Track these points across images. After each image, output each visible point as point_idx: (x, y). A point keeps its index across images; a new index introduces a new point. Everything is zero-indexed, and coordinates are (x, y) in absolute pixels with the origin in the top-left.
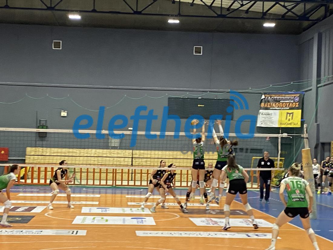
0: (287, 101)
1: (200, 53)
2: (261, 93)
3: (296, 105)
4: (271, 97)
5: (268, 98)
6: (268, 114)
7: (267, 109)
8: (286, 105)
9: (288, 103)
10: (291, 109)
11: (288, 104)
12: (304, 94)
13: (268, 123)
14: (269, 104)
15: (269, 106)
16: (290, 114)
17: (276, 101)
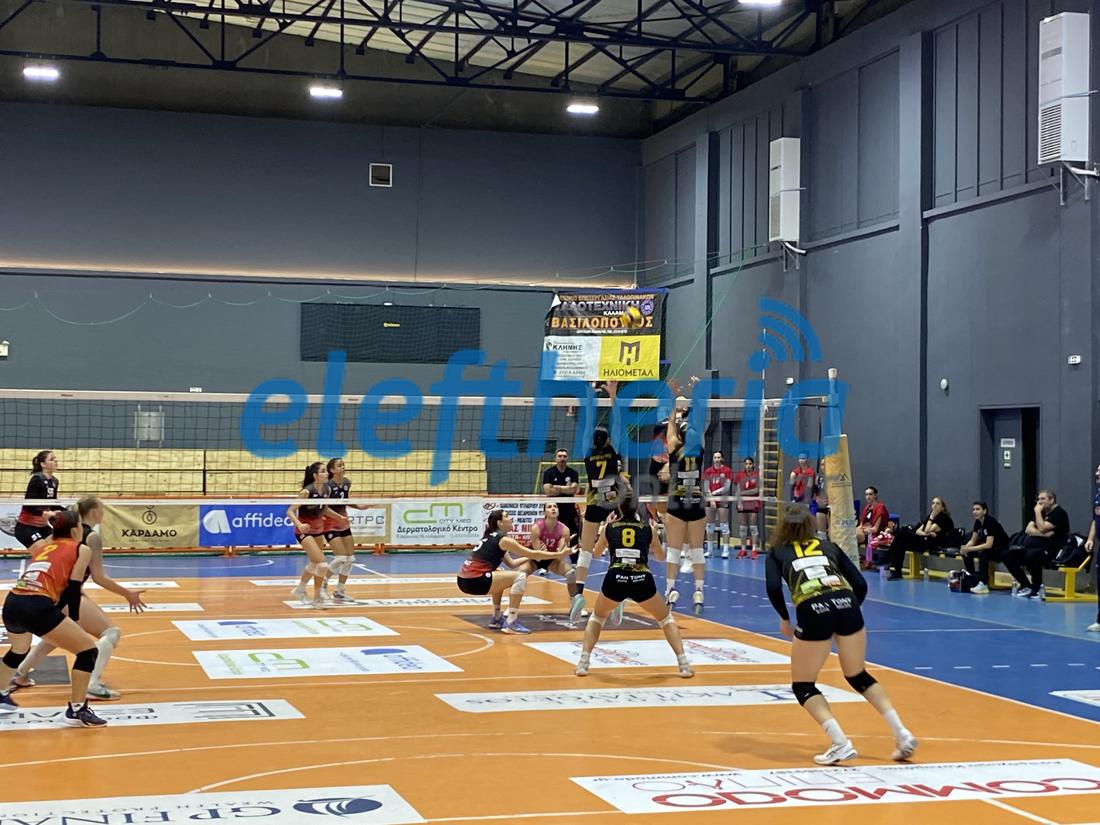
1: (386, 181)
3: (646, 322)
4: (577, 302)
5: (569, 303)
7: (568, 333)
8: (619, 321)
12: (666, 295)
13: (572, 371)
14: (572, 320)
15: (571, 326)
16: (630, 346)
17: (592, 312)
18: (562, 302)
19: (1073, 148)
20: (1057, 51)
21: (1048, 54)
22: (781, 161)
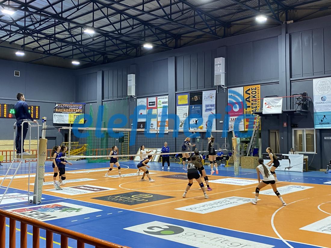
0: (74, 108)
1: (18, 75)
2: (56, 103)
3: (80, 111)
4: (62, 106)
5: (60, 106)
6: (61, 116)
9: (74, 109)
10: (77, 113)
11: (74, 111)
12: (85, 105)
13: (61, 121)
14: (61, 110)
15: (61, 111)
16: (76, 116)
17: (66, 108)
18: (58, 105)
19: (223, 83)
20: (220, 64)
21: (217, 65)
22: (132, 79)
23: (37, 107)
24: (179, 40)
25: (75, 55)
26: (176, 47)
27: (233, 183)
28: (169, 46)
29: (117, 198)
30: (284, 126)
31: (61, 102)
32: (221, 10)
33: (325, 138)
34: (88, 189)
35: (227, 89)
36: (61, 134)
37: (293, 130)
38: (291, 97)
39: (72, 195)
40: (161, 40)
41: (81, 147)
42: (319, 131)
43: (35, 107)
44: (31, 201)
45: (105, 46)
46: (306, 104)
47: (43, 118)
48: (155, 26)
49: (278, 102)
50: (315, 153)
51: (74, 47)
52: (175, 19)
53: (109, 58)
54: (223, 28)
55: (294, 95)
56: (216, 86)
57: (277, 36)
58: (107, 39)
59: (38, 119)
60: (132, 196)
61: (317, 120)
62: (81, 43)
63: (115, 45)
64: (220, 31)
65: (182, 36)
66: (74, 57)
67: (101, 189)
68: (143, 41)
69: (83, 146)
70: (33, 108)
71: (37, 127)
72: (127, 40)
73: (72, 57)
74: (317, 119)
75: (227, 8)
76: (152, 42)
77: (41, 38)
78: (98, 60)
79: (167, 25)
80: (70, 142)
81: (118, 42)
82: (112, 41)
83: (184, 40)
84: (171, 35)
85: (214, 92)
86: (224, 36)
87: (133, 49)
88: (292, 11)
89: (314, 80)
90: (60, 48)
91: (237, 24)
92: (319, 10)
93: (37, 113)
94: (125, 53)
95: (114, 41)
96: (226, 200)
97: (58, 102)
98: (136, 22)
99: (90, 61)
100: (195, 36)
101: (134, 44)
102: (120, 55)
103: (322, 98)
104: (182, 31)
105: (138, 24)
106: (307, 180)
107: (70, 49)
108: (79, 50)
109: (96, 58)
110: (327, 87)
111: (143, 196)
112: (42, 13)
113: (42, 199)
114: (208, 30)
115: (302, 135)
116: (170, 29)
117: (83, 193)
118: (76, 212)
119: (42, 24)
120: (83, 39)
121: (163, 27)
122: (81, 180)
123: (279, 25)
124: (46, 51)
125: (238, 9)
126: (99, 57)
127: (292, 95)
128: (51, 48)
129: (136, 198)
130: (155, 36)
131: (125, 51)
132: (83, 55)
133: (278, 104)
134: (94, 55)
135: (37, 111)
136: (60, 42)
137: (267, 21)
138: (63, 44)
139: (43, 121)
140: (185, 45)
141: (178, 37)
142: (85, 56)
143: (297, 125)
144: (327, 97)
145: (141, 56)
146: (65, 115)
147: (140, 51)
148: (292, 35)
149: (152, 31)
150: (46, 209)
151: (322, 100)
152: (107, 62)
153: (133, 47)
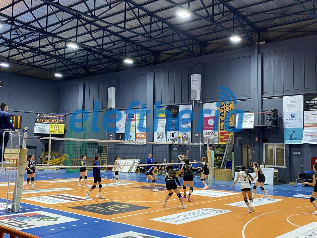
0: (55, 119)
1: (2, 86)
2: (37, 114)
3: (61, 121)
4: (44, 116)
5: (42, 116)
6: (42, 126)
7: (41, 123)
8: (54, 121)
10: (58, 123)
11: (55, 121)
12: (66, 116)
13: (42, 131)
14: (42, 120)
16: (57, 126)
17: (47, 118)
19: (198, 98)
20: (196, 81)
21: (194, 81)
22: (112, 92)
23: (19, 117)
24: (158, 57)
25: (58, 68)
26: (155, 63)
27: (207, 194)
28: (149, 61)
29: (94, 208)
30: (256, 141)
31: (42, 113)
32: (198, 30)
33: (294, 153)
34: (66, 198)
35: (202, 104)
36: (41, 144)
37: (264, 144)
38: (262, 113)
39: (50, 204)
40: (141, 56)
41: (61, 157)
42: (288, 145)
43: (17, 117)
44: (9, 210)
45: (88, 60)
46: (277, 120)
47: (24, 128)
48: (136, 43)
49: (250, 118)
50: (284, 167)
51: (58, 60)
52: (155, 37)
53: (90, 72)
54: (200, 47)
55: (265, 111)
56: (192, 101)
57: (250, 56)
58: (89, 53)
59: (20, 128)
60: (109, 206)
61: (286, 136)
62: (64, 57)
63: (96, 59)
64: (197, 49)
65: (161, 53)
66: (57, 69)
67: (79, 199)
68: (123, 57)
69: (62, 156)
70: (15, 118)
71: (19, 137)
72: (108, 55)
73: (55, 69)
74: (287, 134)
75: (204, 28)
76: (132, 58)
77: (26, 51)
78: (80, 73)
79: (147, 42)
80: (50, 152)
81: (100, 57)
82: (94, 56)
83: (163, 57)
84: (150, 51)
85: (190, 107)
86: (201, 54)
87: (114, 64)
88: (264, 32)
89: (284, 98)
90: (43, 61)
91: (212, 43)
92: (289, 32)
93: (19, 123)
94: (107, 67)
95: (96, 55)
96: (200, 211)
97: (40, 113)
98: (117, 38)
99: (73, 74)
100: (173, 53)
101: (115, 59)
102: (101, 69)
103: (291, 115)
104: (161, 48)
105: (119, 41)
106: (277, 193)
107: (54, 62)
108: (63, 63)
109: (78, 71)
110: (296, 105)
111: (120, 206)
112: (27, 27)
113: (21, 207)
114: (186, 48)
115: (273, 149)
116: (150, 46)
117: (61, 203)
118: (53, 221)
119: (27, 37)
120: (66, 53)
121: (143, 44)
122: (60, 189)
123: (252, 45)
124: (30, 63)
125: (213, 30)
126: (82, 70)
127: (263, 111)
128: (35, 61)
129: (113, 208)
130: (135, 52)
131: (106, 65)
132: (66, 68)
133: (250, 120)
134: (76, 69)
135: (19, 121)
136: (44, 55)
137: (241, 41)
138: (47, 57)
139: (24, 131)
140: (164, 61)
141: (157, 54)
142: (68, 69)
143: (268, 140)
144: (296, 114)
145: (121, 70)
146: (46, 126)
147: (121, 66)
148: (264, 55)
149: (133, 48)
150: (24, 217)
151: (291, 116)
152: (88, 75)
153: (113, 62)
